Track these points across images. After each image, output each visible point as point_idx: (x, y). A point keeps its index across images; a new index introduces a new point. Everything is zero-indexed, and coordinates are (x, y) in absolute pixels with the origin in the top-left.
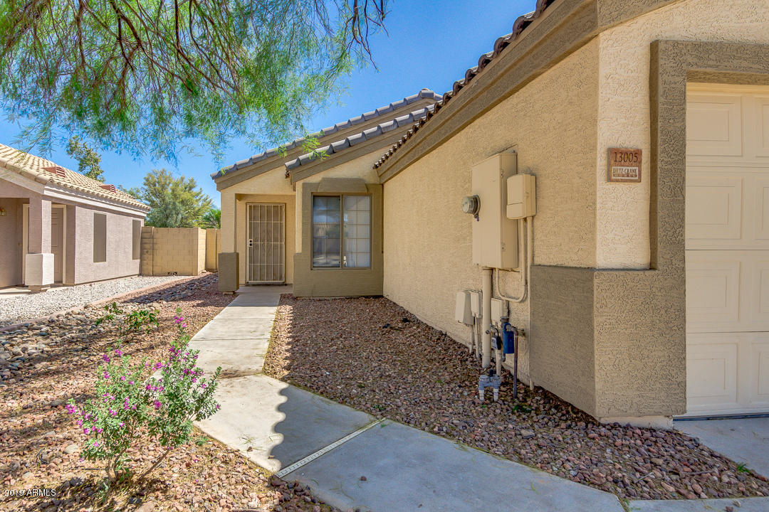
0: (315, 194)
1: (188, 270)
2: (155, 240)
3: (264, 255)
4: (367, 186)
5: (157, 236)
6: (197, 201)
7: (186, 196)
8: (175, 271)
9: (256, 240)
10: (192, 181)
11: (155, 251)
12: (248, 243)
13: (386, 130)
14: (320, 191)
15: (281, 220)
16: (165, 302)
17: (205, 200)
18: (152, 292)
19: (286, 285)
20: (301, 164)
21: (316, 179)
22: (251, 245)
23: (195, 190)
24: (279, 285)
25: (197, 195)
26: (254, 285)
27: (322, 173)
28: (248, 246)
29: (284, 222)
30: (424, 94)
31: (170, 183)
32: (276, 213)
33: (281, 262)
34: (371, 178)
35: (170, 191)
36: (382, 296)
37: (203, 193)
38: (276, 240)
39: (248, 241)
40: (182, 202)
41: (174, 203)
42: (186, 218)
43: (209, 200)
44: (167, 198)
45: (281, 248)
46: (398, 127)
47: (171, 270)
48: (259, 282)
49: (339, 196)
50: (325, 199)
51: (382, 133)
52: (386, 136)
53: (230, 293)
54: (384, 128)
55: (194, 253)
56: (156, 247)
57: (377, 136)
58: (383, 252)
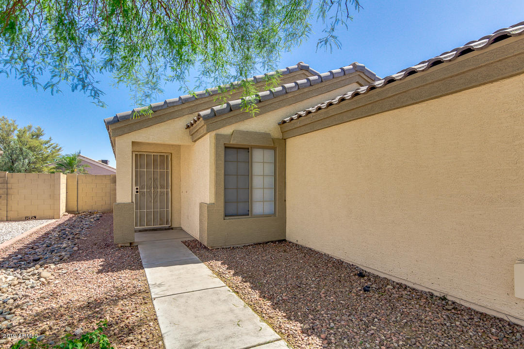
0: (227, 146)
1: (49, 213)
2: (9, 186)
3: (151, 201)
4: (274, 140)
5: (11, 181)
6: (46, 148)
7: (34, 143)
8: (33, 215)
9: (142, 188)
10: (39, 129)
11: (9, 196)
12: (135, 190)
13: (290, 91)
14: (233, 142)
15: (167, 168)
16: (53, 266)
17: (54, 148)
18: (20, 246)
19: (172, 229)
20: (215, 115)
21: (227, 130)
22: (137, 192)
23: (43, 139)
24: (166, 229)
25: (47, 143)
26: (140, 231)
27: (233, 125)
28: (134, 193)
29: (169, 170)
30: (302, 66)
31: (14, 130)
32: (162, 162)
33: (167, 208)
34: (276, 133)
35: (16, 138)
36: (285, 240)
37: (52, 142)
38: (162, 187)
39: (135, 188)
40: (30, 148)
41: (21, 149)
42: (34, 163)
43: (58, 148)
44: (12, 143)
45: (167, 194)
46: (299, 88)
47: (29, 215)
48: (146, 227)
49: (248, 149)
50: (235, 151)
51: (287, 93)
52: (289, 96)
53: (126, 245)
54: (288, 88)
55: (56, 197)
56: (10, 191)
57: (282, 95)
58: (285, 200)
